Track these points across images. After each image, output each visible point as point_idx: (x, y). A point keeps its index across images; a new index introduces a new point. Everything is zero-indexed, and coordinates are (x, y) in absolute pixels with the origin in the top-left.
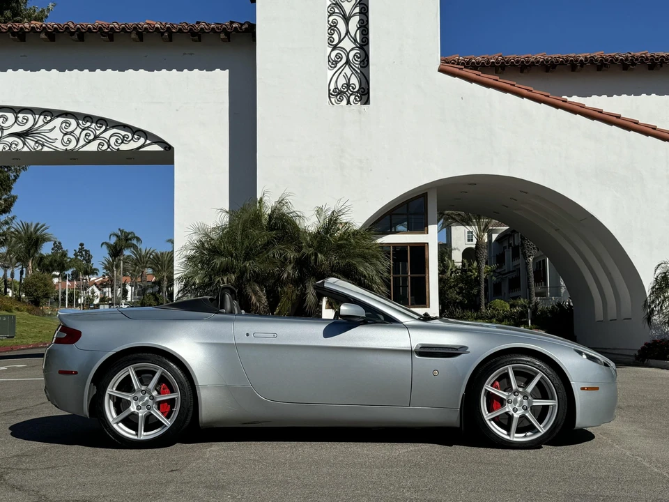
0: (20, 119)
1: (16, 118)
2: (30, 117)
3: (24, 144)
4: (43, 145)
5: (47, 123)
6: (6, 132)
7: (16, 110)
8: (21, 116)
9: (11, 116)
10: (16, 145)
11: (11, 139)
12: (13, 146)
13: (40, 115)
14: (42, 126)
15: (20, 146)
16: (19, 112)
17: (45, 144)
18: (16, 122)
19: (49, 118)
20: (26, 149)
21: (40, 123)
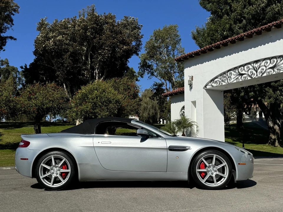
0: (272, 62)
1: (271, 61)
2: (275, 60)
3: (274, 71)
4: (280, 70)
5: (281, 61)
6: (267, 68)
7: (270, 59)
8: (272, 60)
9: (269, 61)
10: (271, 72)
11: (269, 70)
12: (270, 72)
13: (278, 58)
14: (279, 62)
15: (272, 72)
16: (271, 59)
17: (281, 69)
18: (270, 63)
19: (282, 59)
20: (274, 73)
21: (279, 61)
